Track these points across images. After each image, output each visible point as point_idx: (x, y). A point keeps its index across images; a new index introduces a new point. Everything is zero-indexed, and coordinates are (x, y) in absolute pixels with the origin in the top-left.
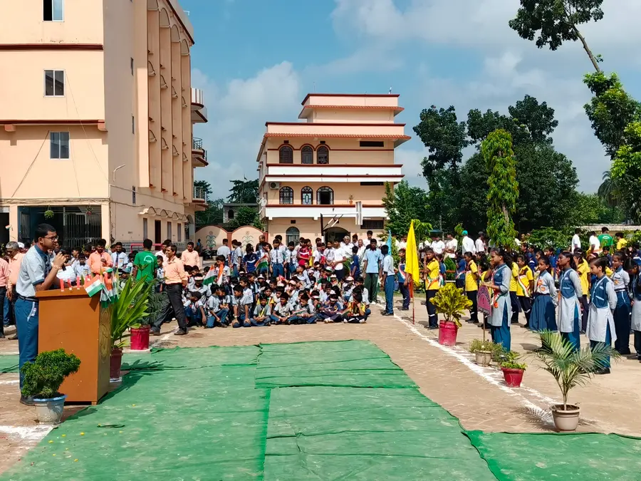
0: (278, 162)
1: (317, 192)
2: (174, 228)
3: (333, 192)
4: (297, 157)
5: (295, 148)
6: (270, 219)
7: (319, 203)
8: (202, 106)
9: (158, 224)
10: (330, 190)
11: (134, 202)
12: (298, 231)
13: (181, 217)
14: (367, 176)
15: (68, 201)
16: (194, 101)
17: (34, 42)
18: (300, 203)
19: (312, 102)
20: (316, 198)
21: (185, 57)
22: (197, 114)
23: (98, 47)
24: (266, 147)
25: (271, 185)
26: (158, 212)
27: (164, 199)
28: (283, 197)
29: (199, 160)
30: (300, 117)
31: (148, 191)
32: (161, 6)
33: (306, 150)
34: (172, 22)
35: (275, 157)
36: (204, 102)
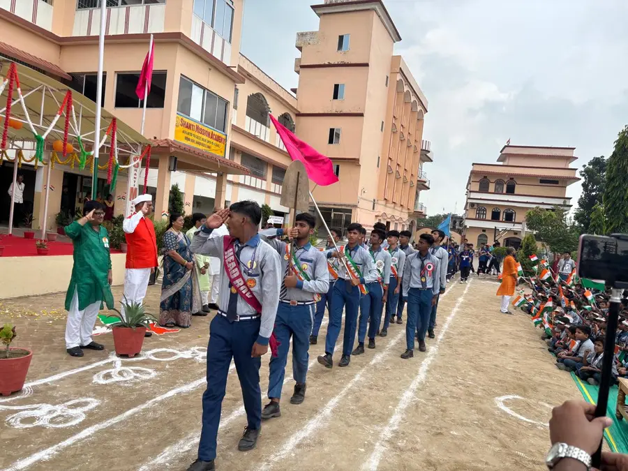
0: (478, 190)
1: (503, 212)
3: (515, 213)
4: (492, 187)
5: (491, 181)
6: (468, 227)
7: (505, 220)
8: (429, 152)
10: (513, 212)
11: (373, 209)
12: (487, 237)
13: (405, 220)
14: (543, 204)
15: (334, 205)
16: (424, 148)
17: (326, 112)
18: (490, 219)
19: (508, 151)
20: (502, 216)
21: (420, 120)
22: (425, 156)
23: (362, 115)
24: (472, 180)
25: (471, 205)
26: (389, 216)
27: (394, 208)
28: (479, 214)
29: (423, 185)
30: (498, 161)
31: (384, 202)
32: (406, 88)
33: (499, 183)
34: (413, 99)
35: (476, 187)
36: (431, 149)
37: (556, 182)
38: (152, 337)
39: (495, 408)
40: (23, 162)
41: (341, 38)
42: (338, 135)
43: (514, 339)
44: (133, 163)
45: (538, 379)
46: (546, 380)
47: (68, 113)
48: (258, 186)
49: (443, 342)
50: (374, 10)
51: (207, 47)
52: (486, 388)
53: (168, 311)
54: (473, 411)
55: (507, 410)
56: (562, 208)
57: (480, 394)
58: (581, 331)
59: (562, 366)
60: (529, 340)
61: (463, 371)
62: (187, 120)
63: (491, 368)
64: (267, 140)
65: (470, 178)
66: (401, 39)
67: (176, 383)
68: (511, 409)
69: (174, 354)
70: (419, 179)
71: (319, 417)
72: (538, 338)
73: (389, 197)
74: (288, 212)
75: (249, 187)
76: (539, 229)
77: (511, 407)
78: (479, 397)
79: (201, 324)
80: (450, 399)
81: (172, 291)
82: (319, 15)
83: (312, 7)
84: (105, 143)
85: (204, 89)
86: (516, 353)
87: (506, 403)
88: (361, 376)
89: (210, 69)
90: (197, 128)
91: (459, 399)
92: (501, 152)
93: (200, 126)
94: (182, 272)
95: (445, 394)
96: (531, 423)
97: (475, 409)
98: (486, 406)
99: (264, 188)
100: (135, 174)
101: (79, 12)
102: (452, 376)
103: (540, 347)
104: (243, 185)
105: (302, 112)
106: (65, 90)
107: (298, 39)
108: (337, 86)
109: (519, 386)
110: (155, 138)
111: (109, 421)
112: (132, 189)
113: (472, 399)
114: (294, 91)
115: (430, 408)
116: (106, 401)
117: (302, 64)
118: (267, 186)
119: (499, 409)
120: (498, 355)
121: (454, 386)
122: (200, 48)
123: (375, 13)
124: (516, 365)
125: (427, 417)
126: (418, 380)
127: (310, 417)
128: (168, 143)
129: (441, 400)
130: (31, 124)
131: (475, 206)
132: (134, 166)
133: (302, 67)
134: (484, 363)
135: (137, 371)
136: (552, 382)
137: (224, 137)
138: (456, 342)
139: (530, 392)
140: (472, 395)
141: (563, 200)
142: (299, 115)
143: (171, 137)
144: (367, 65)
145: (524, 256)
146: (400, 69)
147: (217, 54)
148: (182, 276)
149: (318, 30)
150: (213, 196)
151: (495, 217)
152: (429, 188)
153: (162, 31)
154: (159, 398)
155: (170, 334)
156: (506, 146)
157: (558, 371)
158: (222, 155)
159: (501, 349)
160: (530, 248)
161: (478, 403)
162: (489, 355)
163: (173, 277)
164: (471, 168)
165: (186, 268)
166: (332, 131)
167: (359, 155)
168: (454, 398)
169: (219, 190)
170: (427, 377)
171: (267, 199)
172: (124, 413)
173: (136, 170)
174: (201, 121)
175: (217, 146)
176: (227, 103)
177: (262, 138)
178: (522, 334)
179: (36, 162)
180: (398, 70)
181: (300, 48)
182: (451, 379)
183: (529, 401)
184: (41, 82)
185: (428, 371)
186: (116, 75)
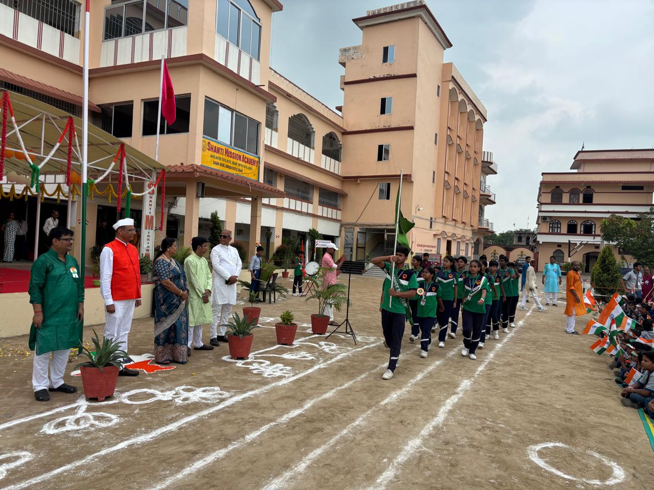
0: (550, 202)
1: (581, 225)
2: (463, 247)
3: (595, 225)
4: (566, 198)
5: (564, 191)
6: (541, 243)
7: (582, 233)
8: (492, 163)
9: (449, 243)
10: (593, 223)
11: (431, 227)
12: (563, 253)
13: (468, 238)
14: (627, 212)
15: (387, 225)
16: (486, 160)
17: (374, 128)
18: (566, 232)
19: (580, 157)
20: (580, 229)
21: (479, 130)
22: (488, 168)
23: (411, 128)
24: (542, 191)
25: (542, 220)
26: (450, 235)
27: (455, 226)
28: (552, 227)
29: (487, 200)
30: (572, 168)
31: (442, 220)
32: (461, 97)
33: (574, 192)
34: (469, 108)
35: (547, 198)
36: (494, 160)
37: (641, 188)
38: (140, 376)
39: (524, 461)
40: (45, 196)
41: (386, 50)
42: (387, 151)
43: (574, 369)
44: (147, 191)
45: (593, 419)
46: (603, 421)
47: (70, 140)
48: (305, 210)
49: (483, 374)
50: (420, 16)
51: (233, 67)
52: (520, 433)
53: (163, 346)
54: (493, 465)
55: (541, 463)
56: (649, 216)
57: (510, 441)
58: (647, 360)
59: (628, 401)
60: (594, 370)
61: (496, 411)
62: (213, 144)
63: (534, 407)
64: (312, 162)
65: (540, 189)
66: (451, 45)
67: (136, 432)
68: (546, 462)
69: (153, 395)
70: (482, 193)
71: (288, 474)
72: (604, 367)
73: (448, 215)
74: (337, 235)
75: (295, 211)
76: (617, 240)
77: (548, 459)
78: (509, 446)
79: (201, 360)
80: (467, 449)
81: (167, 324)
82: (362, 28)
83: (354, 20)
84: (112, 170)
85: (232, 110)
86: (573, 386)
87: (541, 454)
88: (364, 419)
89: (237, 90)
90: (227, 152)
91: (478, 448)
92: (574, 158)
93: (230, 150)
94: (178, 303)
95: (464, 441)
96: (569, 480)
97: (498, 462)
98: (514, 458)
99: (310, 211)
100: (151, 201)
101: (106, 43)
102: (480, 418)
103: (605, 377)
104: (288, 210)
105: (349, 130)
106: (66, 117)
107: (342, 55)
108: (383, 101)
109: (566, 429)
110: (182, 164)
111: (29, 481)
112: (147, 217)
113: (497, 448)
114: (339, 109)
115: (437, 462)
116: (42, 455)
117: (346, 81)
118: (314, 209)
119: (531, 462)
120: (548, 389)
121: (479, 430)
122: (225, 68)
123: (420, 20)
124: (568, 401)
125: (428, 473)
126: (434, 423)
127: (276, 476)
128: (193, 168)
129: (455, 450)
130: (26, 153)
131: (548, 220)
132: (149, 193)
133: (346, 83)
134: (526, 401)
135: (97, 418)
136: (611, 423)
137: (257, 159)
138: (498, 374)
139: (579, 439)
140: (499, 442)
141: (650, 207)
142: (345, 133)
143: (198, 162)
144: (414, 76)
145: (600, 270)
146: (453, 77)
147: (244, 74)
148: (177, 307)
149: (361, 44)
150: (248, 222)
151: (572, 230)
152: (494, 203)
153: (185, 54)
154: (103, 452)
155: (161, 373)
156: (579, 152)
157: (622, 408)
158: (255, 178)
159: (554, 382)
160: (607, 262)
161: (504, 455)
162: (536, 389)
163: (168, 308)
164: (541, 178)
165: (181, 298)
166: (381, 147)
167: (411, 170)
168: (474, 446)
169: (254, 216)
170: (446, 420)
171: (315, 224)
172: (54, 470)
173: (151, 197)
174: (231, 144)
175: (250, 169)
176: (258, 124)
177: (307, 160)
178: (586, 363)
179: (58, 195)
180: (450, 79)
181: (344, 64)
182: (478, 421)
183: (574, 449)
184: (41, 111)
185: (450, 412)
186: (143, 103)
